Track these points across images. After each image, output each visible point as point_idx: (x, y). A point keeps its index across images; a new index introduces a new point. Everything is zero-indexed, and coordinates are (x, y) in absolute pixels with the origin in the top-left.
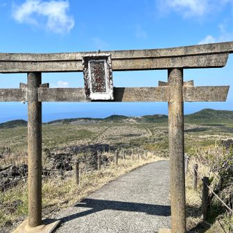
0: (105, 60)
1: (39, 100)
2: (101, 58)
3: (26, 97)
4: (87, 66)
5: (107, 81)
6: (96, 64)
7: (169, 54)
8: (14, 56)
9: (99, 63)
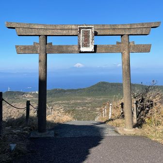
0: (90, 30)
1: (47, 52)
2: (88, 28)
3: (38, 51)
4: (80, 33)
5: (91, 41)
6: (85, 31)
7: (123, 27)
8: (32, 25)
9: (87, 31)
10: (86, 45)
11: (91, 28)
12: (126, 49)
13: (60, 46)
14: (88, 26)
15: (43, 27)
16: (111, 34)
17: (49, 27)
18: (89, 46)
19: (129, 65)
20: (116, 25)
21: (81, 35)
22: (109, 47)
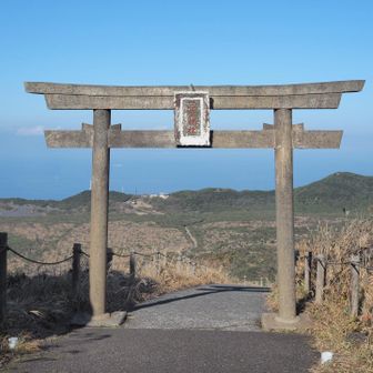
0: (201, 99)
1: (109, 145)
3: (91, 142)
4: (178, 105)
5: (202, 122)
6: (190, 102)
8: (79, 89)
9: (194, 101)
10: (191, 132)
11: (202, 96)
12: (283, 142)
13: (137, 133)
14: (197, 92)
15: (101, 93)
17: (115, 93)
18: (199, 134)
21: (181, 111)
22: (244, 135)
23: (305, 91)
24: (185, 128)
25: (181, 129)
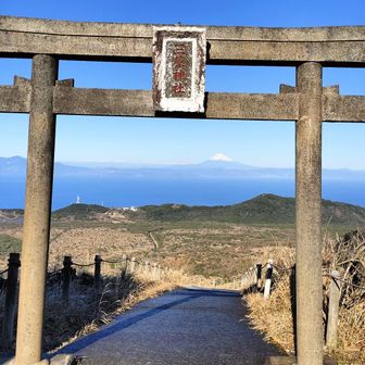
0: (194, 40)
1: (55, 110)
2: (188, 34)
3: (28, 104)
4: (159, 48)
5: (194, 77)
6: (176, 44)
7: (303, 36)
8: (9, 21)
9: (183, 44)
10: (178, 91)
11: (196, 35)
12: (311, 110)
14: (188, 29)
15: (43, 29)
16: (262, 58)
18: (188, 95)
19: (317, 162)
20: (280, 29)
21: (163, 58)
22: (254, 100)
23: (345, 36)
24: (168, 85)
25: (162, 87)
